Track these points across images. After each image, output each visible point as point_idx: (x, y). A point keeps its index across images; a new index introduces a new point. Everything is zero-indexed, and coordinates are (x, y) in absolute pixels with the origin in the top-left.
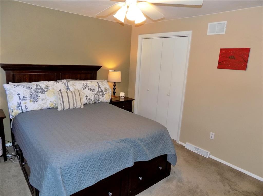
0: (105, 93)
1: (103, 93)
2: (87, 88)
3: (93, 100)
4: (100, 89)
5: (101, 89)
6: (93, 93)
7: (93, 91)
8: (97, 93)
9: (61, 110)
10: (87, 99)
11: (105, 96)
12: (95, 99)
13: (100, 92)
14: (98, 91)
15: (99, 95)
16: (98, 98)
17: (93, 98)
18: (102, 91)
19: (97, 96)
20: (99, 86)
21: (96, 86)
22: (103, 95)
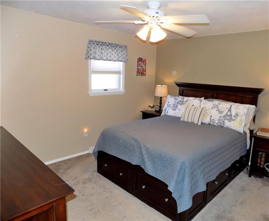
0: (233, 118)
1: (231, 118)
2: (216, 109)
3: (217, 122)
4: (229, 112)
5: (231, 113)
6: (220, 115)
7: (221, 112)
8: (224, 117)
9: (182, 120)
10: (211, 119)
11: (232, 121)
12: (219, 122)
13: (228, 116)
14: (226, 115)
15: (225, 119)
16: (223, 122)
17: (217, 120)
18: (231, 116)
19: (223, 119)
20: (231, 109)
21: (227, 108)
22: (230, 120)
